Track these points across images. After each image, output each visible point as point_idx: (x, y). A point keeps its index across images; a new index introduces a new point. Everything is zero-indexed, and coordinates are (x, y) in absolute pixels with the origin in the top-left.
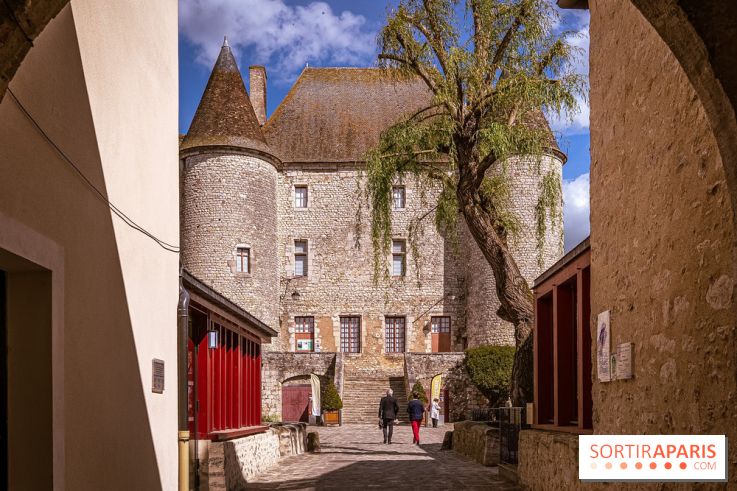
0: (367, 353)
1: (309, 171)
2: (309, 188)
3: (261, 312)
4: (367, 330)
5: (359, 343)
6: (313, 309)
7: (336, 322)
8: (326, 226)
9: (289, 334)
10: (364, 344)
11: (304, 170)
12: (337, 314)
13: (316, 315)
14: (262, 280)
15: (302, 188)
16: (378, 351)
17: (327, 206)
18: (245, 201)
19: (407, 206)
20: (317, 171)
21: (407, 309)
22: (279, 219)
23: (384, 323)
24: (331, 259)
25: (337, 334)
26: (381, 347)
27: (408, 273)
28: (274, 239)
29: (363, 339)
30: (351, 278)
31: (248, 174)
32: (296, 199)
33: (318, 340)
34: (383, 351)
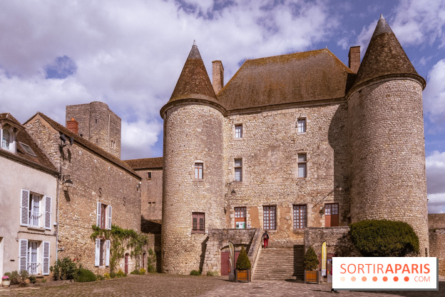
0: (281, 230)
1: (243, 114)
2: (244, 125)
3: (210, 204)
4: (281, 214)
5: (276, 223)
6: (246, 202)
7: (261, 210)
8: (254, 148)
9: (231, 219)
10: (279, 224)
11: (240, 114)
12: (261, 205)
13: (247, 206)
14: (211, 183)
15: (239, 126)
16: (288, 228)
17: (254, 136)
18: (201, 133)
19: (307, 130)
20: (248, 114)
21: (308, 199)
22: (225, 146)
23: (292, 209)
24: (257, 169)
25: (261, 218)
26: (290, 225)
27: (308, 175)
28: (220, 158)
29: (278, 221)
30: (271, 181)
31: (203, 116)
32: (236, 133)
33: (249, 222)
34: (292, 228)
